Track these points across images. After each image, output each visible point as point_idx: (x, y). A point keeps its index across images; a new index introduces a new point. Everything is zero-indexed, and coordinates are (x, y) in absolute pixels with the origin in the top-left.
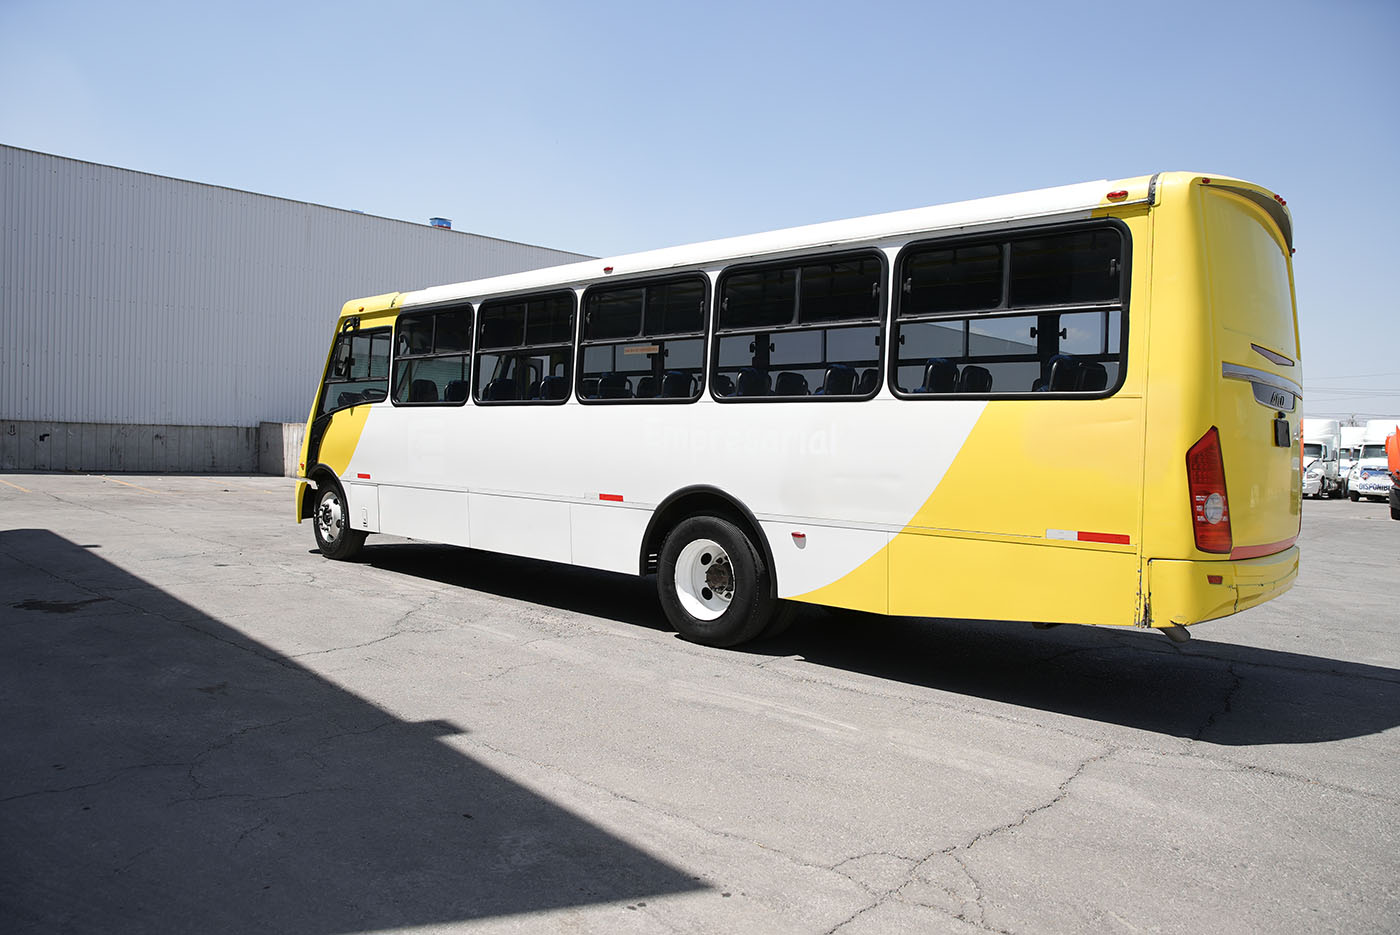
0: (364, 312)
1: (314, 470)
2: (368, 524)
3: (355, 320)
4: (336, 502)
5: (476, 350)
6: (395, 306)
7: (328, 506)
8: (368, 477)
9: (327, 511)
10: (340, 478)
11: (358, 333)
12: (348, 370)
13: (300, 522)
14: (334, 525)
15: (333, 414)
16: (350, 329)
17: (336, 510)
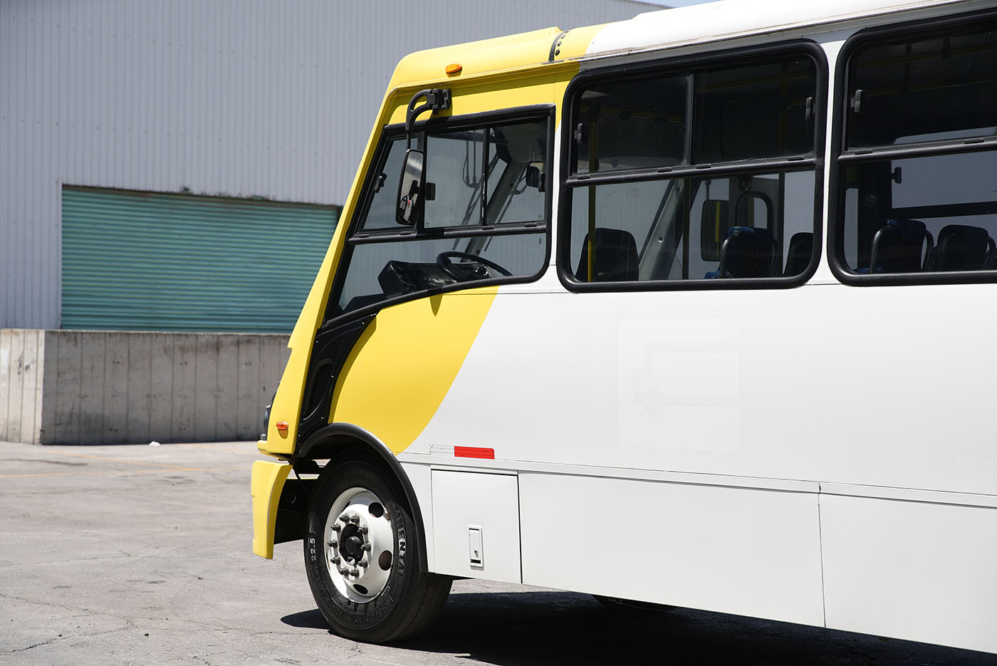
0: (462, 76)
1: (318, 437)
2: (487, 563)
3: (440, 95)
4: (376, 510)
5: (836, 151)
6: (564, 57)
7: (357, 520)
8: (488, 453)
9: (353, 531)
10: (399, 458)
11: (445, 126)
12: (419, 210)
13: (270, 555)
14: (375, 564)
15: (377, 310)
16: (426, 116)
17: (380, 531)
